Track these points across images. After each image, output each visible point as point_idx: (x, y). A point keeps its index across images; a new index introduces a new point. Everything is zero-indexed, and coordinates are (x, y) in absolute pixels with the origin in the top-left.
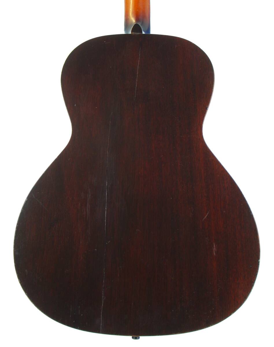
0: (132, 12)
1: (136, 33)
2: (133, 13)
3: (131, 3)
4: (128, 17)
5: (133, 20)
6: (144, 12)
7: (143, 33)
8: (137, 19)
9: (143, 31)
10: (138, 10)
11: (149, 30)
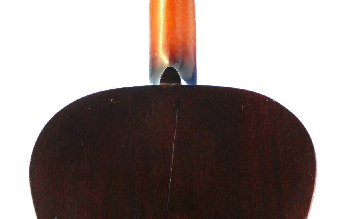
0: (163, 45)
1: (169, 84)
2: (164, 47)
3: (160, 28)
4: (156, 54)
5: (165, 60)
6: (185, 45)
7: (183, 82)
8: (173, 58)
9: (184, 79)
10: (173, 42)
11: (193, 77)
